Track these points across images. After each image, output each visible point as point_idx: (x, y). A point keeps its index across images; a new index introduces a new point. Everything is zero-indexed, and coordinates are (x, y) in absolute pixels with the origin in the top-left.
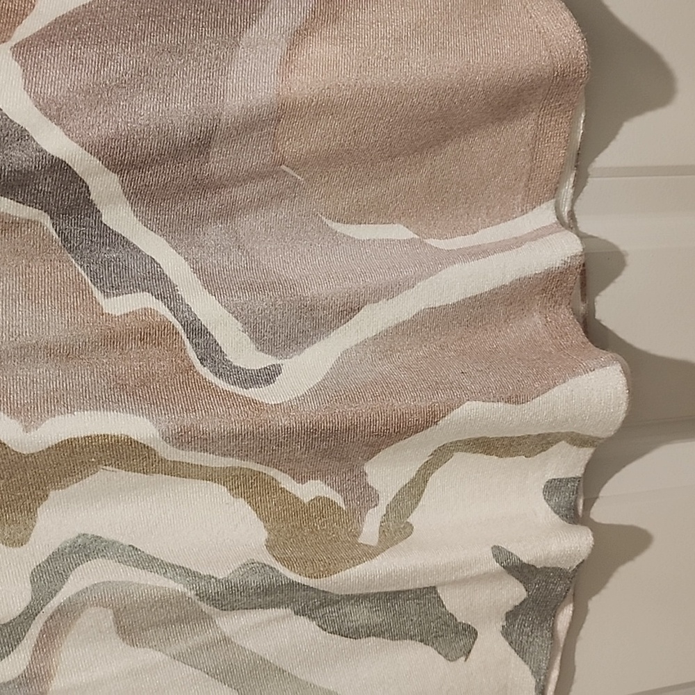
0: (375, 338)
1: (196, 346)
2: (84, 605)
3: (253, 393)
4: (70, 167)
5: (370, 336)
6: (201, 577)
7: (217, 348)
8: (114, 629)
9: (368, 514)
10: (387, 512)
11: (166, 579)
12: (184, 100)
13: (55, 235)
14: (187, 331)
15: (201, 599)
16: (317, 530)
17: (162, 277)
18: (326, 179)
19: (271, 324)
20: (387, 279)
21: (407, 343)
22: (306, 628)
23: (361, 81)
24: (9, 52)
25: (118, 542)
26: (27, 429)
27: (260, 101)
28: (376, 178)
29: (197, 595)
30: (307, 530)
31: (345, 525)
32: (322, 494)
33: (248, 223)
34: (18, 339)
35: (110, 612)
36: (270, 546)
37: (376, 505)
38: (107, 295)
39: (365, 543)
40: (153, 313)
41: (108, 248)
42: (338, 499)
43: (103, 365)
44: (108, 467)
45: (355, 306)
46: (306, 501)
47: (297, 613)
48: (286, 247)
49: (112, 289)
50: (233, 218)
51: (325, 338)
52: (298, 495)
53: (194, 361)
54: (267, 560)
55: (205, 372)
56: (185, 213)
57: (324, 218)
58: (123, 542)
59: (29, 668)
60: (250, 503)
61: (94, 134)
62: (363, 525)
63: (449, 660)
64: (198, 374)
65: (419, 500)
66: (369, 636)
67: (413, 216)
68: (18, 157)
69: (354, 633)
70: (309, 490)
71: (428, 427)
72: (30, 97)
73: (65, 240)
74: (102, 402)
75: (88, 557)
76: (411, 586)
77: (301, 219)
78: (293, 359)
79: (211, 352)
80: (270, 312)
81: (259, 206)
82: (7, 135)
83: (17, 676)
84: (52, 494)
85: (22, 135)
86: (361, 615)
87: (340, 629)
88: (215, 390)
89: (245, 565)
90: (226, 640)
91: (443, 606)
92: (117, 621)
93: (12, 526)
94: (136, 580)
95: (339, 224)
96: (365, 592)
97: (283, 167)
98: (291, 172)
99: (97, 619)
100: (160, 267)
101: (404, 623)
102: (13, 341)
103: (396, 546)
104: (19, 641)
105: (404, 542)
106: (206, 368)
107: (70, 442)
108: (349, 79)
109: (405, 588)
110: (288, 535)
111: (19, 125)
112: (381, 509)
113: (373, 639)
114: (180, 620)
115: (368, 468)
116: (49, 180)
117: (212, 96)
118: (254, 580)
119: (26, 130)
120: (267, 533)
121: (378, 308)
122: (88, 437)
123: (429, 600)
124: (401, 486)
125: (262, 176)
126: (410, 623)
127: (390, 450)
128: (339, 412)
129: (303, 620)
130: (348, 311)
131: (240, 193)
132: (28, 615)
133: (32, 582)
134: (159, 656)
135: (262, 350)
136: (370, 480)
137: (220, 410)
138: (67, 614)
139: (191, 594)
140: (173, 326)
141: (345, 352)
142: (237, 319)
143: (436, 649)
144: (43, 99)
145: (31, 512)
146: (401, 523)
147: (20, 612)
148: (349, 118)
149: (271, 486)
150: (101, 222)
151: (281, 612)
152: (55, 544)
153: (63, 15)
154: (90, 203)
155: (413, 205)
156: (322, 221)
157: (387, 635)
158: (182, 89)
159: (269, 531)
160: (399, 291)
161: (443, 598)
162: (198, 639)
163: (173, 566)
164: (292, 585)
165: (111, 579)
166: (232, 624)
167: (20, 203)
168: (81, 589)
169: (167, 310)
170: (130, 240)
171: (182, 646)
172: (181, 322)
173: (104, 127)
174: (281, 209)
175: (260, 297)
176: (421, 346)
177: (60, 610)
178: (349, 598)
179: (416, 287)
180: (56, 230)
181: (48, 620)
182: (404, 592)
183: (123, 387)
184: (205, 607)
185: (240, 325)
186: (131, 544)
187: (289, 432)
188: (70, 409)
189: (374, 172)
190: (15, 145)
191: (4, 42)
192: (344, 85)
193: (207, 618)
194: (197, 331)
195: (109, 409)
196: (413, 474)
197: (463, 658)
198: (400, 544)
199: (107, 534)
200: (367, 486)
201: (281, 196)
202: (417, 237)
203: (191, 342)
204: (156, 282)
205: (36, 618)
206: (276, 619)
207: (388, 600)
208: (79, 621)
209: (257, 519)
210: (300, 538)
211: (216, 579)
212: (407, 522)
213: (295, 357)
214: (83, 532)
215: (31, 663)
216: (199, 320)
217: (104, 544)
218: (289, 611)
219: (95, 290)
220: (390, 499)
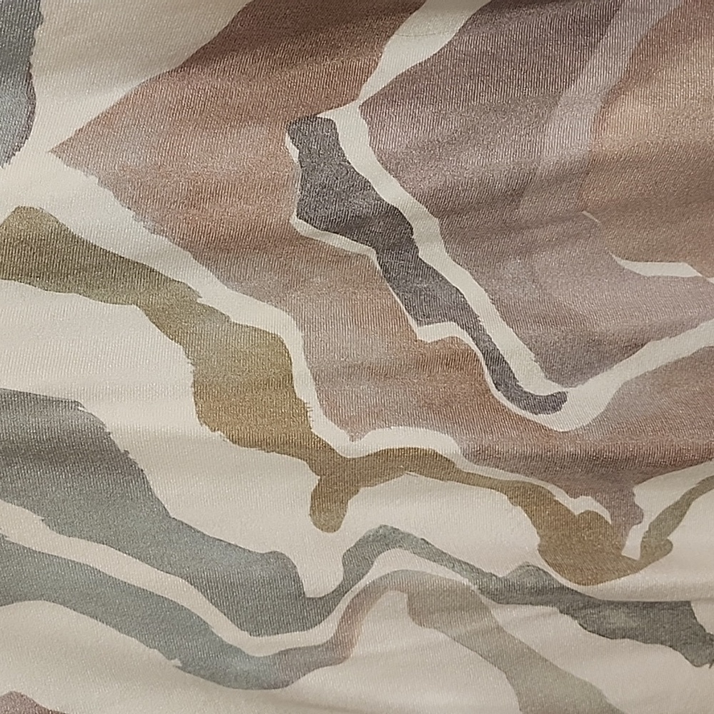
0: (654, 372)
1: (493, 372)
2: (385, 589)
3: (541, 419)
4: (401, 213)
5: (650, 370)
6: (484, 574)
7: (511, 375)
8: (407, 610)
9: (632, 530)
10: (650, 529)
11: (454, 573)
12: (505, 155)
13: (379, 267)
14: (486, 360)
15: (482, 593)
16: (584, 540)
17: (465, 307)
18: (622, 222)
19: (561, 356)
20: (672, 318)
21: (685, 378)
22: (569, 625)
23: (668, 139)
24: (358, 110)
25: (412, 535)
26: (352, 438)
27: (573, 158)
28: (668, 222)
29: (479, 589)
30: (575, 539)
31: (609, 538)
32: (591, 509)
33: (544, 260)
34: (347, 360)
35: (406, 595)
36: (543, 551)
37: (640, 522)
38: (420, 323)
39: (628, 556)
40: (460, 342)
41: (420, 279)
42: (606, 515)
43: (414, 385)
44: (411, 473)
45: (639, 343)
46: (577, 513)
47: (561, 612)
48: (576, 282)
49: (425, 318)
50: (531, 254)
51: (608, 370)
52: (570, 507)
53: (490, 386)
54: (540, 564)
55: (498, 395)
56: (490, 250)
57: (614, 256)
58: (416, 535)
59: (336, 636)
60: (526, 511)
61: (425, 186)
62: (626, 539)
63: (695, 665)
64: (493, 397)
65: (681, 521)
66: (624, 637)
67: (698, 255)
68: (360, 204)
69: (611, 634)
70: (580, 505)
71: (702, 462)
72: (375, 151)
73: (386, 271)
74: (413, 420)
75: (388, 546)
76: (668, 599)
77: (593, 257)
78: (577, 388)
79: (505, 378)
80: (561, 345)
81: (556, 245)
82: (353, 186)
83: (325, 641)
84: (362, 490)
85: (366, 185)
86: (619, 619)
87: (599, 629)
88: (509, 413)
89: (521, 567)
90: (499, 629)
91: (695, 618)
92: (410, 604)
93: (327, 514)
94: (429, 571)
95: (628, 261)
96: (625, 600)
97: (584, 212)
98: (591, 217)
99: (395, 600)
100: (464, 297)
101: (657, 630)
102: (342, 361)
103: (657, 562)
104: (329, 612)
105: (665, 558)
106: (500, 392)
107: (387, 452)
108: (658, 138)
109: (662, 600)
110: (558, 542)
111: (363, 177)
112: (643, 527)
113: (627, 640)
114: (461, 608)
115: (636, 490)
116: (382, 223)
117: (530, 152)
118: (530, 582)
119: (368, 182)
120: (539, 538)
121: (660, 345)
122: (402, 449)
123: (683, 613)
124: (665, 507)
125: (563, 220)
126: (662, 629)
127: (661, 477)
128: (621, 443)
129: (567, 618)
130: (633, 346)
131: (541, 234)
132: (340, 592)
133: (344, 564)
134: (442, 636)
135: (550, 379)
136: (637, 501)
137: (514, 434)
138: (371, 594)
139: (475, 588)
140: (475, 354)
141: (626, 384)
142: (531, 350)
143: (683, 654)
144: (385, 154)
145: (343, 503)
146: (662, 540)
147: (333, 589)
148: (653, 171)
149: (547, 499)
150: (418, 257)
151: (548, 609)
152: (362, 532)
153: (402, 74)
154: (411, 241)
155: (700, 245)
156: (612, 258)
157: (640, 638)
158: (504, 145)
159: (542, 537)
160: (682, 331)
161: (695, 611)
162: (476, 626)
163: (459, 561)
164: (562, 588)
165: (409, 569)
166: (505, 615)
167: (355, 241)
168: (384, 574)
169: (471, 339)
170: (440, 272)
171: (461, 630)
172: (482, 351)
173: (433, 179)
174: (575, 247)
175: (553, 330)
176: (697, 382)
177: (365, 590)
178: (610, 603)
179: (698, 327)
180: (379, 263)
181: (355, 597)
182: (661, 603)
183: (430, 407)
184: (484, 599)
185: (533, 355)
186: (423, 537)
187: (574, 457)
188: (387, 423)
189: (668, 216)
190: (358, 194)
191: (353, 100)
192: (652, 143)
193: (486, 609)
194: (495, 360)
195: (418, 425)
196: (678, 498)
197: (708, 665)
198: (661, 560)
199: (403, 528)
200: (634, 505)
201: (577, 236)
202: (700, 275)
203: (489, 369)
204: (461, 312)
205: (346, 595)
206: (543, 615)
207: (644, 608)
208: (380, 601)
209: (531, 526)
210: (568, 545)
211: (496, 577)
212: (668, 540)
213: (579, 386)
214: (384, 524)
215: (337, 632)
216: (498, 350)
217: (401, 535)
218: (555, 609)
219: (410, 318)
220: (654, 518)
